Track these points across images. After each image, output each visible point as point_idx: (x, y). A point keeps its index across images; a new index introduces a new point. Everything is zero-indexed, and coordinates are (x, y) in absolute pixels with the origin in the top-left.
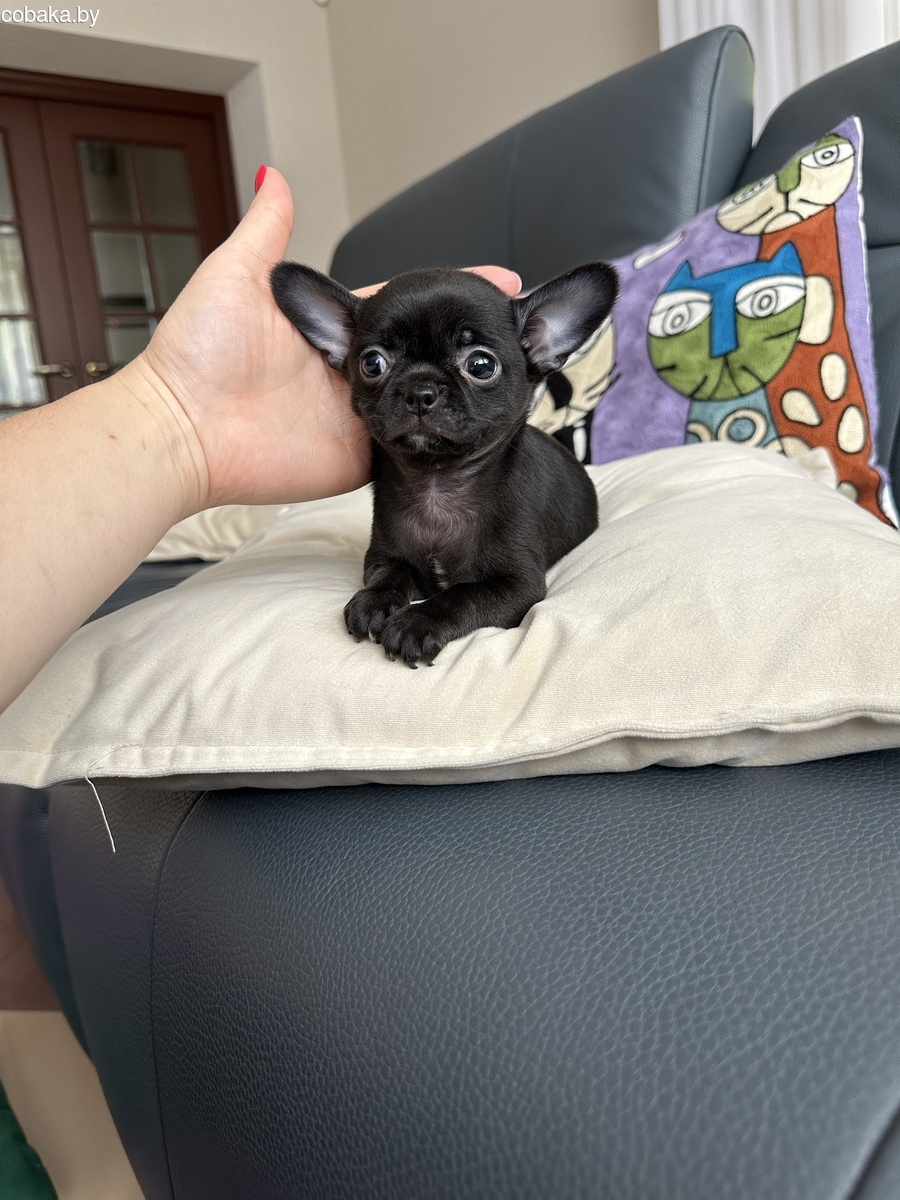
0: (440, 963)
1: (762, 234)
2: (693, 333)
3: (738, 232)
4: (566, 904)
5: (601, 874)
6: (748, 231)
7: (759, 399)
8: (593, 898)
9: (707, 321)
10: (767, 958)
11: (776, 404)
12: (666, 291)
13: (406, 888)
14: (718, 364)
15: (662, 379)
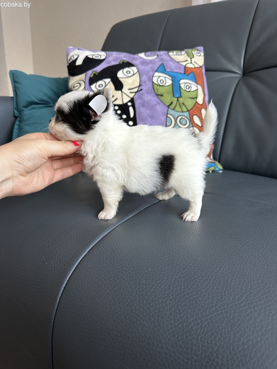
1: (185, 66)
2: (167, 87)
3: (178, 62)
6: (182, 63)
7: (187, 114)
9: (172, 85)
11: (192, 118)
12: (156, 71)
14: (176, 99)
15: (158, 97)
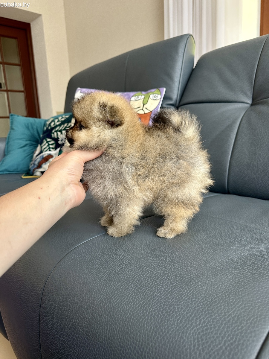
0: (137, 323)
4: (168, 306)
5: (176, 297)
8: (175, 304)
10: (221, 322)
13: (124, 301)
